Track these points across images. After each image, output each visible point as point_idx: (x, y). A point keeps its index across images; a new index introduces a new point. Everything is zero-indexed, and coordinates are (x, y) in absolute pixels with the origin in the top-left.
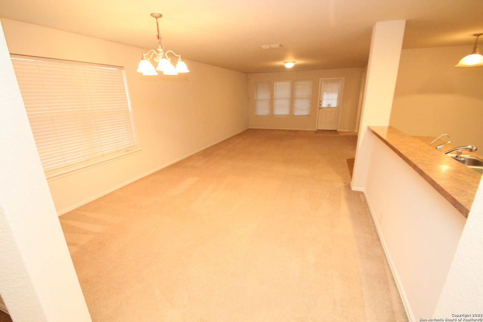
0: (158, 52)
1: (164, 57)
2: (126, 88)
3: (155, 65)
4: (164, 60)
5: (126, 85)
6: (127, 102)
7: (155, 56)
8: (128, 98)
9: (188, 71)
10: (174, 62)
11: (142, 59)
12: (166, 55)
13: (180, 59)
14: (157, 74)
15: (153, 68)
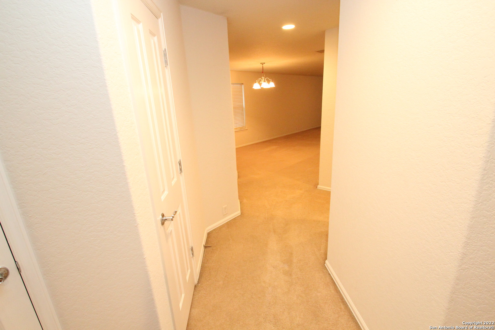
0: (262, 79)
1: (264, 81)
2: (243, 95)
3: (260, 84)
4: (265, 83)
5: (243, 93)
6: (243, 102)
7: (260, 81)
8: (244, 100)
9: (275, 86)
10: (269, 82)
11: (255, 83)
12: (265, 80)
13: (271, 81)
14: (261, 88)
15: (259, 86)
